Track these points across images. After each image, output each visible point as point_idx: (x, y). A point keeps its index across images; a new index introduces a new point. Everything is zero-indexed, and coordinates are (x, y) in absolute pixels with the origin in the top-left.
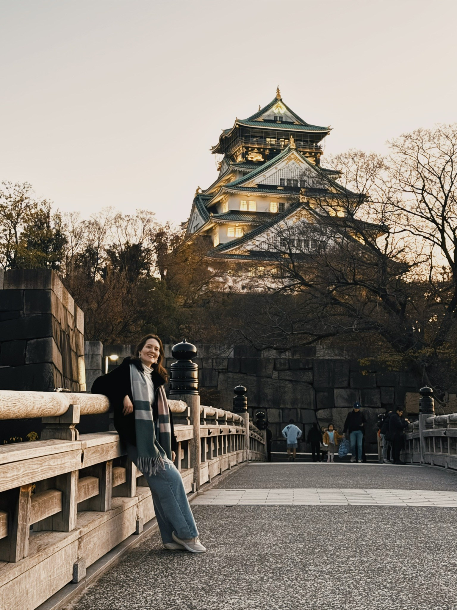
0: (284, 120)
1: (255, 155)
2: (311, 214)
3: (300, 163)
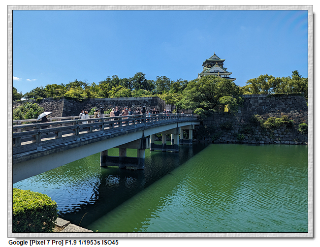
1: (210, 66)
2: (220, 77)
3: (218, 67)
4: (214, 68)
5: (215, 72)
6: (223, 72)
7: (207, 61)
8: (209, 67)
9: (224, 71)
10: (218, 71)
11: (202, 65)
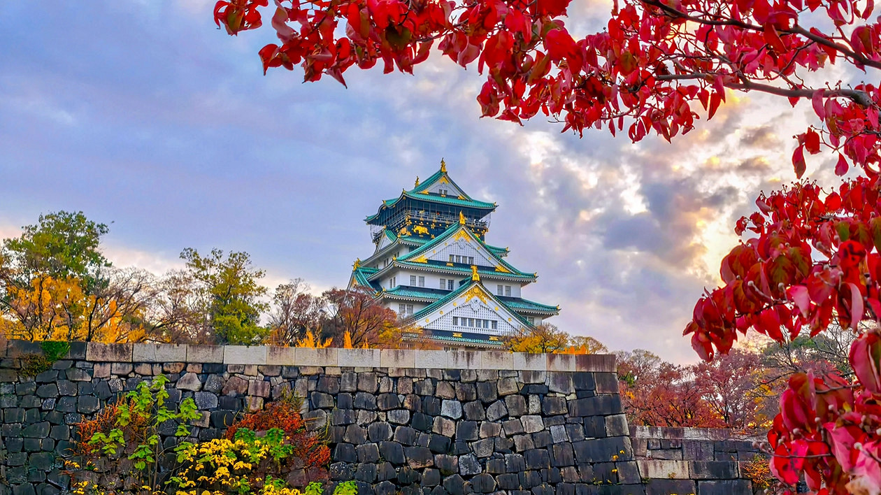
0: (448, 194)
1: (421, 230)
2: (483, 292)
3: (469, 240)
4: (449, 241)
5: (452, 265)
6: (493, 269)
7: (406, 203)
8: (415, 235)
9: (493, 263)
10: (470, 258)
11: (365, 220)
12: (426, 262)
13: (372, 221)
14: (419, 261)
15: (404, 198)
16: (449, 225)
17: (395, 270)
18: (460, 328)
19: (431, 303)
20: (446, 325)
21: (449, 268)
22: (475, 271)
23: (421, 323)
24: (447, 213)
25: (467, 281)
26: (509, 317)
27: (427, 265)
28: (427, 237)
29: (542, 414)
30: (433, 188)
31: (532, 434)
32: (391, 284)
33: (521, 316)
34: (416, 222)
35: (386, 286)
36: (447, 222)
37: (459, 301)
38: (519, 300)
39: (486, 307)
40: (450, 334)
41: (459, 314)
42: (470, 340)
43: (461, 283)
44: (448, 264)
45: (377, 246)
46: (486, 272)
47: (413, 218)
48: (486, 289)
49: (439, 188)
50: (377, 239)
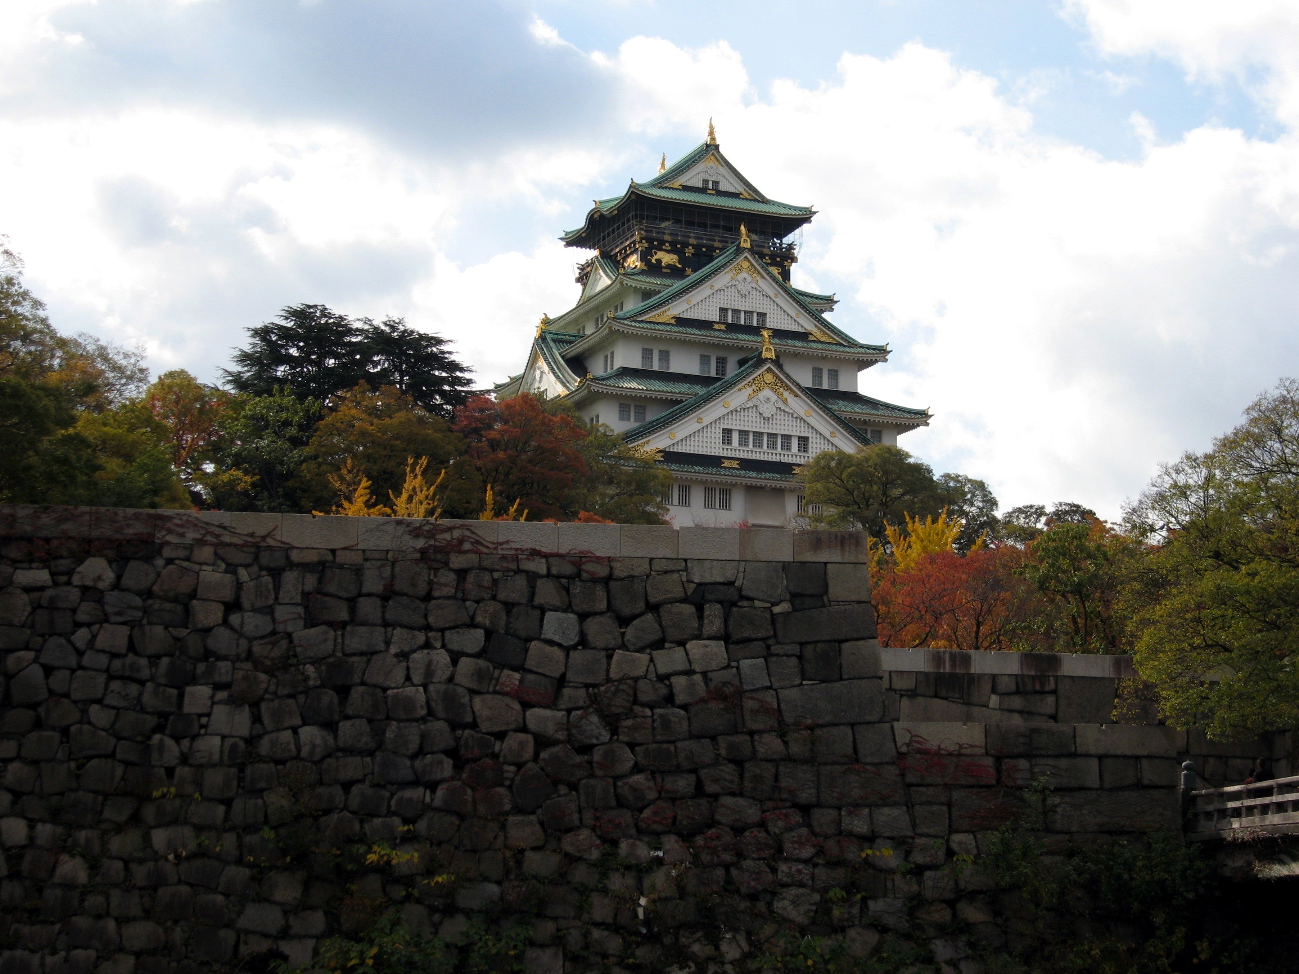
0: (721, 188)
1: (667, 258)
2: (782, 382)
3: (758, 278)
4: (722, 280)
5: (723, 327)
6: (803, 337)
7: (637, 206)
8: (653, 269)
9: (807, 324)
10: (759, 314)
11: (562, 239)
12: (673, 322)
13: (575, 240)
14: (661, 321)
15: (633, 197)
16: (721, 249)
17: (613, 337)
18: (736, 450)
19: (682, 401)
20: (711, 445)
21: (717, 334)
22: (767, 340)
23: (659, 442)
24: (718, 227)
25: (751, 359)
26: (831, 429)
27: (676, 329)
28: (676, 273)
29: (726, 638)
30: (693, 178)
31: (704, 674)
32: (606, 364)
33: (856, 429)
34: (653, 244)
35: (597, 368)
36: (717, 244)
37: (737, 397)
38: (855, 398)
39: (787, 410)
40: (713, 461)
41: (736, 424)
42: (755, 475)
43: (741, 363)
44: (716, 327)
45: (584, 290)
46: (790, 342)
47: (650, 234)
48: (788, 376)
49: (703, 176)
50: (584, 277)
